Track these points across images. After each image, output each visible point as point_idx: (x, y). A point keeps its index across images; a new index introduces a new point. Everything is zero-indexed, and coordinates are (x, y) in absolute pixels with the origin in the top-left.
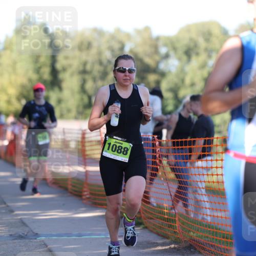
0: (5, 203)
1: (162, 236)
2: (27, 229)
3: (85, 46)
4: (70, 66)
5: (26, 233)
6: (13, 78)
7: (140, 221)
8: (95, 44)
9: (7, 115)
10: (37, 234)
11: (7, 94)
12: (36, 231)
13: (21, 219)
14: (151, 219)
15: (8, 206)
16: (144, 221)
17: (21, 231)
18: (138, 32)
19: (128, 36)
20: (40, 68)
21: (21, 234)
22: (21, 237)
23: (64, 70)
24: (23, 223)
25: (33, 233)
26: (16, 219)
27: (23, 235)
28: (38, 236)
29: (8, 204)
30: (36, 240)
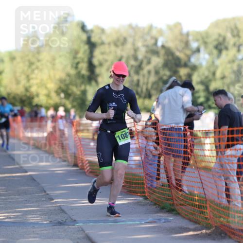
0: (45, 192)
1: (194, 222)
2: (66, 216)
3: (121, 42)
4: (106, 61)
5: (64, 220)
6: (52, 73)
7: (173, 208)
8: (130, 40)
10: (75, 220)
11: (46, 88)
12: (74, 218)
13: (60, 206)
14: (183, 205)
15: (48, 194)
16: (177, 208)
17: (60, 218)
18: (170, 28)
19: (161, 32)
20: (78, 63)
21: (60, 221)
22: (60, 224)
23: (101, 64)
24: (62, 210)
25: (72, 219)
26: (55, 207)
27: (62, 222)
28: (76, 223)
29: (48, 192)
30: (74, 227)
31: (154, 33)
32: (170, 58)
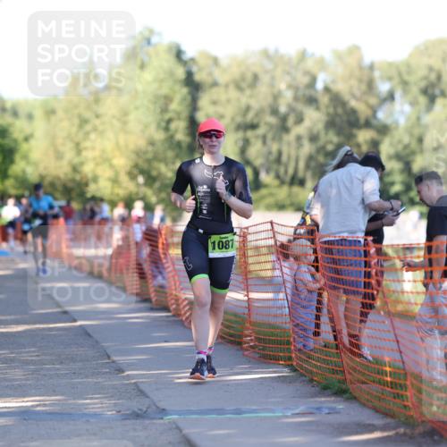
0: (109, 357)
1: (383, 413)
2: (147, 402)
3: (249, 81)
4: (222, 117)
5: (145, 409)
6: (122, 138)
7: (344, 387)
8: (265, 79)
9: (113, 205)
10: (164, 410)
11: (112, 166)
12: (162, 405)
13: (135, 383)
14: (364, 383)
15: (114, 362)
16: (351, 387)
17: (136, 404)
18: (339, 56)
19: (322, 64)
20: (169, 121)
21: (136, 410)
22: (137, 416)
24: (139, 391)
25: (158, 407)
26: (128, 384)
27: (139, 412)
28: (167, 414)
29: (115, 358)
30: (162, 421)
31: (310, 64)
32: (340, 110)
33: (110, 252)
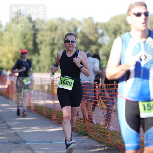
1: (100, 142)
2: (19, 138)
3: (53, 28)
4: (45, 40)
5: (18, 141)
6: (11, 48)
7: (87, 133)
8: (59, 28)
9: (7, 70)
10: (25, 141)
11: (7, 57)
12: (24, 139)
13: (15, 132)
14: (93, 132)
15: (8, 124)
16: (89, 133)
17: (15, 139)
18: (86, 20)
19: (79, 23)
20: (27, 42)
21: (15, 141)
23: (41, 43)
24: (16, 134)
25: (23, 140)
26: (12, 132)
27: (16, 142)
28: (26, 143)
29: (8, 123)
30: (24, 145)
31: (75, 23)
32: (86, 39)
33: (6, 86)
